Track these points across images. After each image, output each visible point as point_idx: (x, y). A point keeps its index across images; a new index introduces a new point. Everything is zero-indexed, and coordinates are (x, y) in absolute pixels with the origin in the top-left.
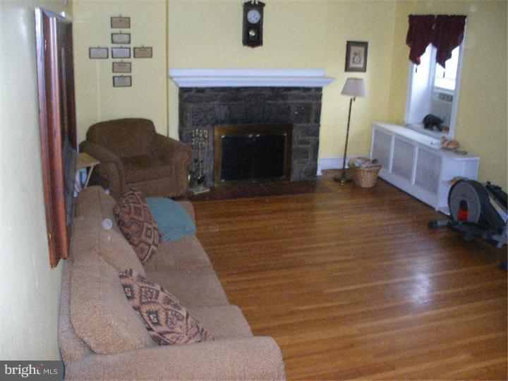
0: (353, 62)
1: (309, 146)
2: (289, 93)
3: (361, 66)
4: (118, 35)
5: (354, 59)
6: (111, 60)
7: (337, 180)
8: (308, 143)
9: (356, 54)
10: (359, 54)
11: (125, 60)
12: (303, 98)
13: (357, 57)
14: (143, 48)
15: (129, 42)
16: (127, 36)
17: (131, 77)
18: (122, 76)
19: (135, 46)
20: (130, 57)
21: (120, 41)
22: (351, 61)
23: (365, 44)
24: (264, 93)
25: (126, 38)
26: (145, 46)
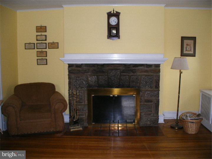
0: (186, 50)
1: (152, 103)
2: (137, 68)
3: (192, 52)
4: (39, 36)
5: (186, 48)
6: (36, 50)
7: (172, 127)
8: (151, 101)
9: (187, 45)
10: (190, 45)
11: (44, 50)
12: (146, 71)
13: (188, 47)
14: (53, 43)
15: (46, 40)
16: (45, 36)
17: (46, 59)
18: (42, 59)
19: (49, 42)
20: (46, 48)
21: (41, 39)
22: (185, 49)
23: (194, 39)
24: (120, 68)
25: (44, 38)
26: (55, 42)
